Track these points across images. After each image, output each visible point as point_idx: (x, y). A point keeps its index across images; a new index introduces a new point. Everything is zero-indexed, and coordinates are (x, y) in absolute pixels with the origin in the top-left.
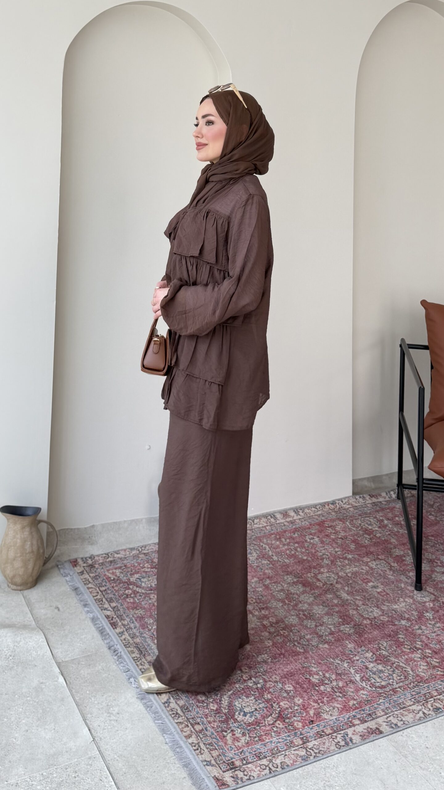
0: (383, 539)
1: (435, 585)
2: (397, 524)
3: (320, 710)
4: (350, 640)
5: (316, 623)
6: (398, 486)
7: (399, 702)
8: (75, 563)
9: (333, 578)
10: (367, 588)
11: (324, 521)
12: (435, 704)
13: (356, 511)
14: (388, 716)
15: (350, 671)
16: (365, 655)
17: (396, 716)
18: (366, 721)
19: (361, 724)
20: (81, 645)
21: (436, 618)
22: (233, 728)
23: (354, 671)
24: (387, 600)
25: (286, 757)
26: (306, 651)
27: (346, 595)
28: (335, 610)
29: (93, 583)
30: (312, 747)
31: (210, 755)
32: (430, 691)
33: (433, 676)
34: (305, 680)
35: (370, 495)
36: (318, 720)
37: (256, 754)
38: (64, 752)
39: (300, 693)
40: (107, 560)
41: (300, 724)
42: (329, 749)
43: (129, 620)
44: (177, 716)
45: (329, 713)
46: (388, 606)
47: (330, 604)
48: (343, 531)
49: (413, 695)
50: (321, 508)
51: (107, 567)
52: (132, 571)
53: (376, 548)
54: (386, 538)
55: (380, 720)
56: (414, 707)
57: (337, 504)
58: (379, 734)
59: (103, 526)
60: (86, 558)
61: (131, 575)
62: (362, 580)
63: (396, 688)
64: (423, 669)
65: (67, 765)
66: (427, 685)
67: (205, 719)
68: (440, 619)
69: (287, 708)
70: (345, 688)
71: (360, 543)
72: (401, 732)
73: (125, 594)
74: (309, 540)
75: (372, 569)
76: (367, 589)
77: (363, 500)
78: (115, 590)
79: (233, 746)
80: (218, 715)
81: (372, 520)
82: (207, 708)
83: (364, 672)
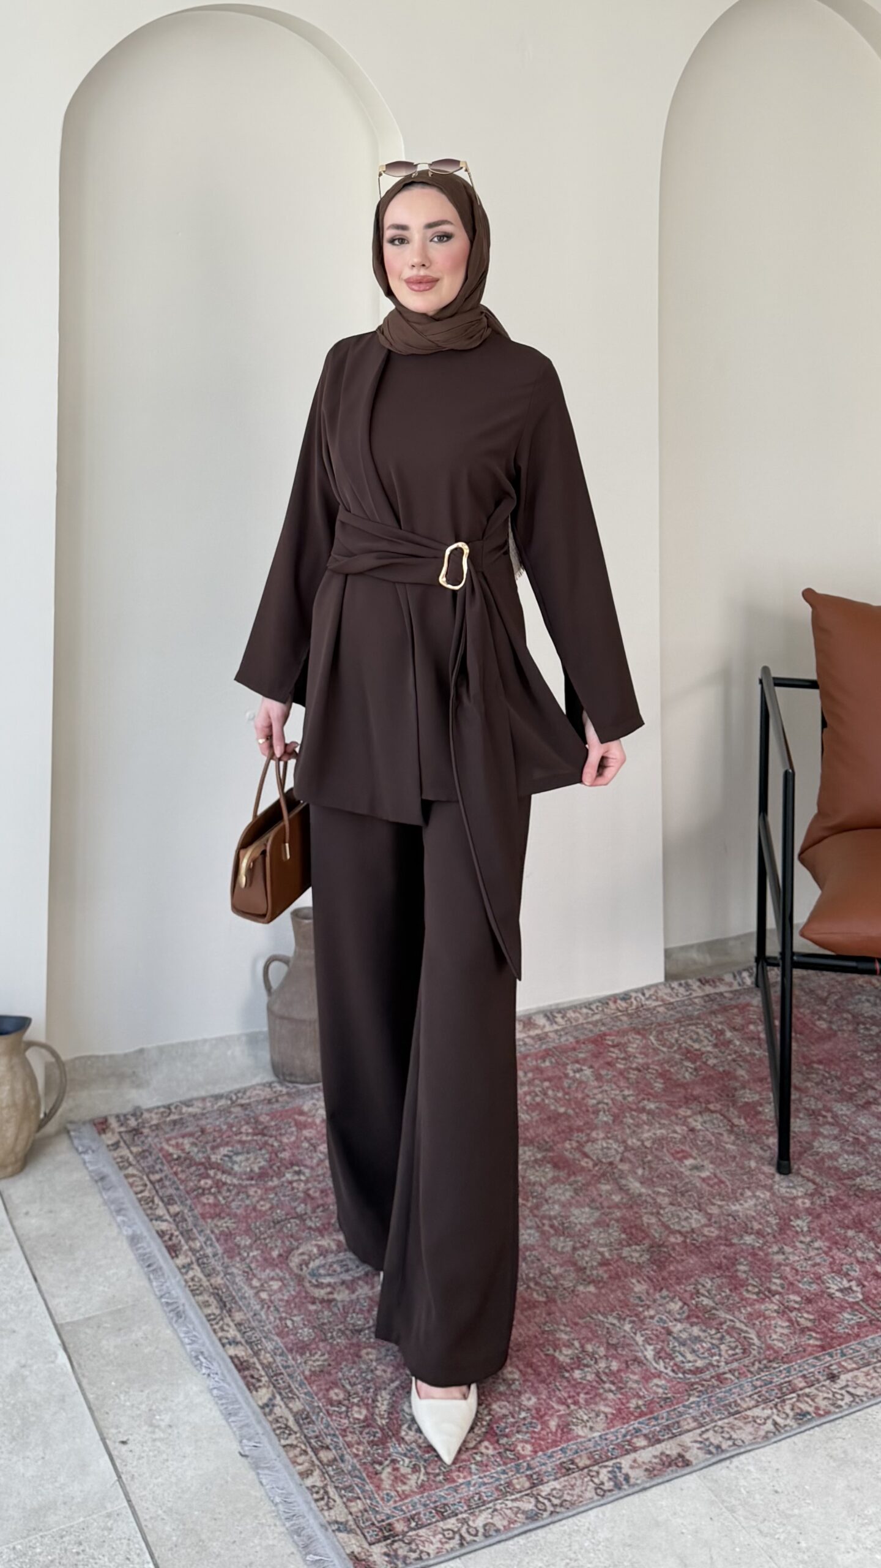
0: (721, 1069)
1: (817, 1162)
2: (752, 1038)
3: (570, 1419)
4: (640, 1275)
5: (575, 1242)
6: (757, 960)
7: (727, 1402)
8: (102, 1125)
9: (616, 1150)
10: (682, 1170)
11: (605, 1035)
12: (799, 1404)
13: (672, 1012)
14: (703, 1429)
15: (634, 1340)
16: (667, 1306)
17: (720, 1430)
18: (659, 1441)
19: (648, 1446)
20: (106, 1289)
21: (814, 1229)
22: (395, 1456)
23: (643, 1338)
24: (720, 1194)
25: (496, 1513)
26: (550, 1300)
27: (638, 1185)
28: (614, 1216)
29: (138, 1166)
30: (549, 1494)
31: (346, 1510)
32: (791, 1378)
33: (800, 1349)
34: (544, 1357)
35: (700, 980)
36: (565, 1438)
37: (436, 1507)
38: (58, 1504)
39: (533, 1386)
40: (168, 1119)
41: (529, 1447)
42: (581, 1496)
43: (202, 1239)
44: (287, 1432)
45: (588, 1424)
46: (720, 1207)
47: (606, 1204)
48: (641, 1053)
49: (756, 1388)
50: (600, 1009)
51: (166, 1133)
52: (214, 1141)
53: (706, 1088)
54: (727, 1068)
55: (687, 1439)
56: (757, 1412)
57: (633, 1000)
58: (683, 1467)
59: (161, 1050)
60: (125, 1116)
61: (213, 1148)
62: (672, 1154)
63: (724, 1373)
64: (782, 1334)
65: (63, 1530)
66: (786, 1366)
67: (340, 1437)
68: (822, 1232)
69: (505, 1416)
70: (622, 1374)
71: (675, 1078)
72: (728, 1462)
73: (200, 1188)
74: (571, 1074)
75: (692, 1130)
76: (682, 1173)
77: (687, 991)
78: (179, 1179)
79: (393, 1493)
80: (367, 1430)
81: (701, 1032)
82: (347, 1417)
83: (663, 1341)
